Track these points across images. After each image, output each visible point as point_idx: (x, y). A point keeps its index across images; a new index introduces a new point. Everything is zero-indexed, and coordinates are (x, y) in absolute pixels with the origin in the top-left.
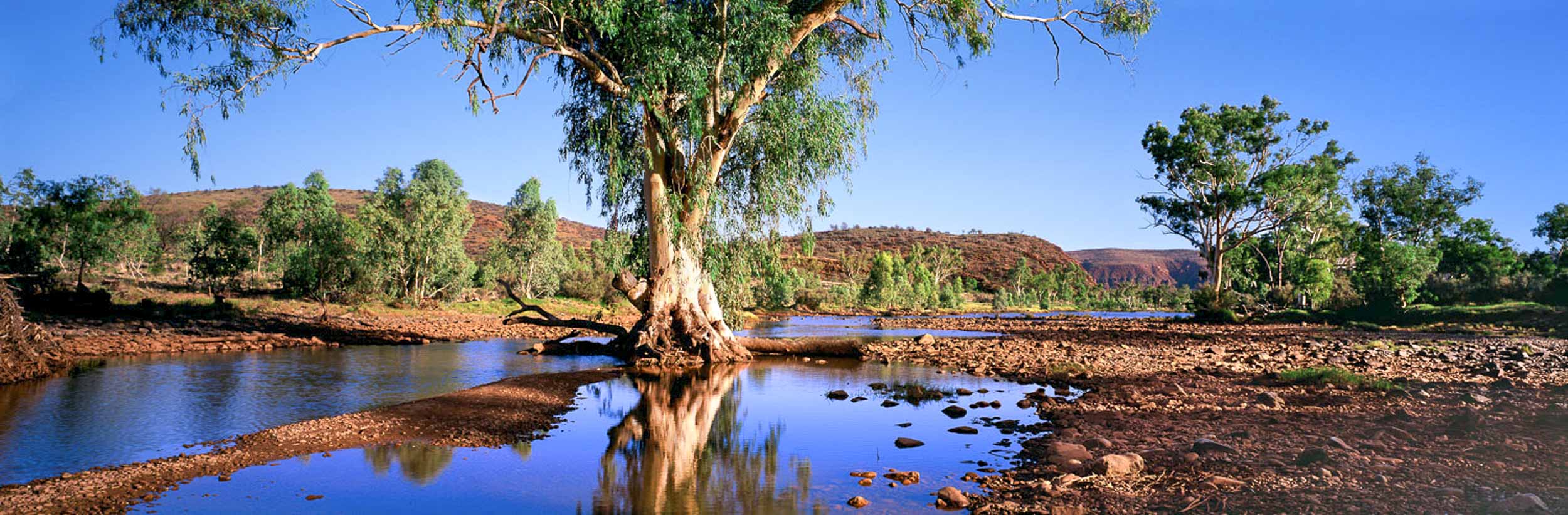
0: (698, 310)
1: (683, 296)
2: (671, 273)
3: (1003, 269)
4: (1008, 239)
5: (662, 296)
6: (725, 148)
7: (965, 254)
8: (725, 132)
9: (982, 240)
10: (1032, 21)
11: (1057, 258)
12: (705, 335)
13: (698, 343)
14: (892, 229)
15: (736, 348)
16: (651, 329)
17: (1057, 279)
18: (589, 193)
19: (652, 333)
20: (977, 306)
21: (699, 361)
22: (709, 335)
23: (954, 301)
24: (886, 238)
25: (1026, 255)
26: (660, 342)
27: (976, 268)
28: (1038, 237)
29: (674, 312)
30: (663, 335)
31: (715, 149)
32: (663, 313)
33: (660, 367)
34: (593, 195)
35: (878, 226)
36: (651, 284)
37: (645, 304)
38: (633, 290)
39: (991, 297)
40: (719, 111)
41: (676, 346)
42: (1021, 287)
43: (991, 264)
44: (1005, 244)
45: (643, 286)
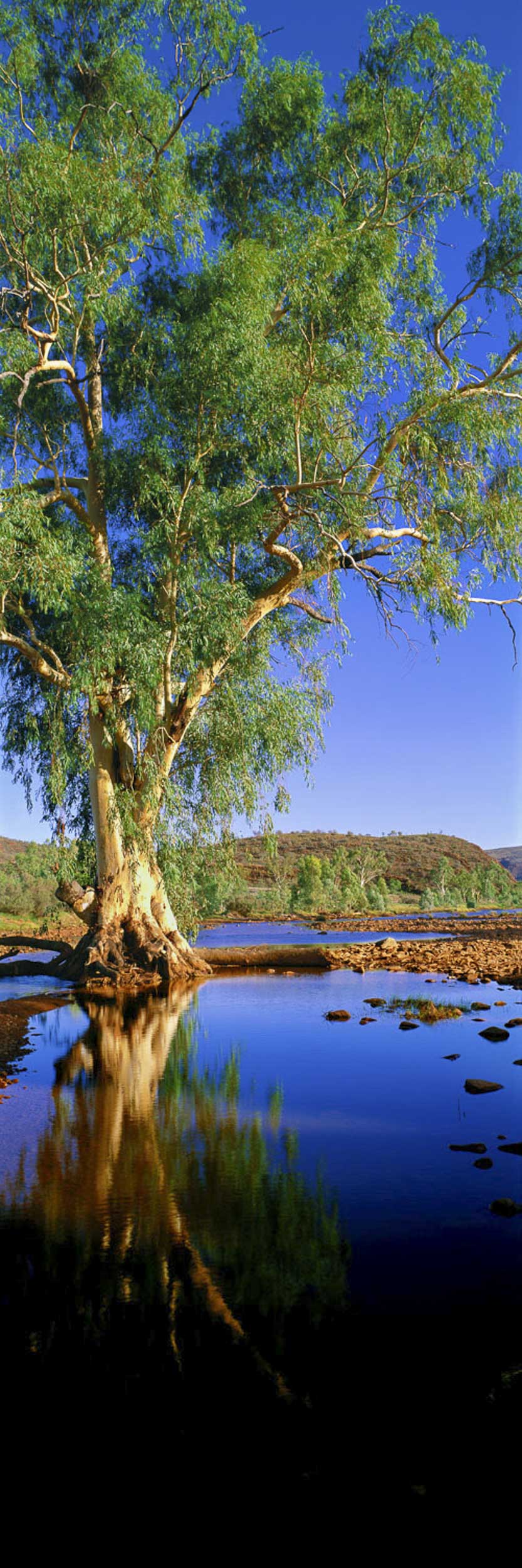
0: (151, 920)
1: (135, 906)
2: (122, 881)
3: (425, 870)
4: (429, 840)
5: (112, 907)
6: (178, 741)
7: (387, 856)
8: (177, 724)
9: (402, 842)
10: (488, 604)
11: (477, 856)
12: (161, 948)
13: (154, 958)
14: (314, 833)
15: (195, 962)
16: (101, 944)
17: (479, 878)
18: (28, 795)
19: (102, 949)
20: (403, 907)
21: (156, 979)
22: (165, 948)
23: (381, 902)
24: (308, 844)
25: (446, 854)
26: (111, 958)
27: (399, 869)
28: (457, 836)
29: (126, 923)
30: (114, 950)
31: (169, 742)
32: (113, 925)
33: (115, 987)
34: (32, 798)
35: (301, 831)
36: (99, 893)
37: (93, 916)
38: (79, 901)
39: (417, 898)
40: (171, 700)
41: (129, 962)
42: (445, 887)
43: (413, 865)
44: (426, 845)
45: (91, 895)
